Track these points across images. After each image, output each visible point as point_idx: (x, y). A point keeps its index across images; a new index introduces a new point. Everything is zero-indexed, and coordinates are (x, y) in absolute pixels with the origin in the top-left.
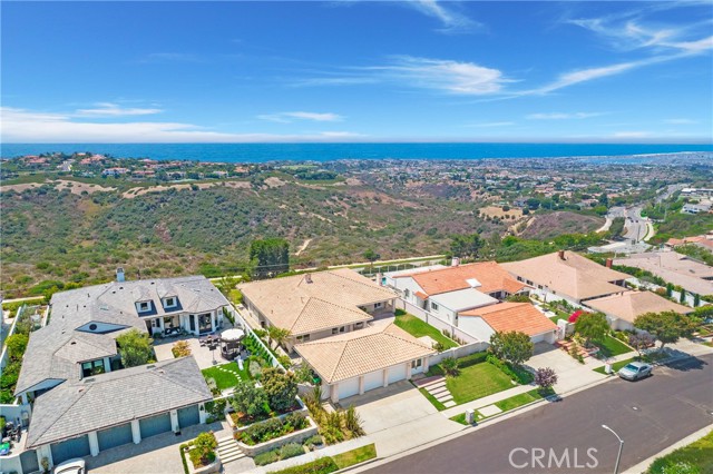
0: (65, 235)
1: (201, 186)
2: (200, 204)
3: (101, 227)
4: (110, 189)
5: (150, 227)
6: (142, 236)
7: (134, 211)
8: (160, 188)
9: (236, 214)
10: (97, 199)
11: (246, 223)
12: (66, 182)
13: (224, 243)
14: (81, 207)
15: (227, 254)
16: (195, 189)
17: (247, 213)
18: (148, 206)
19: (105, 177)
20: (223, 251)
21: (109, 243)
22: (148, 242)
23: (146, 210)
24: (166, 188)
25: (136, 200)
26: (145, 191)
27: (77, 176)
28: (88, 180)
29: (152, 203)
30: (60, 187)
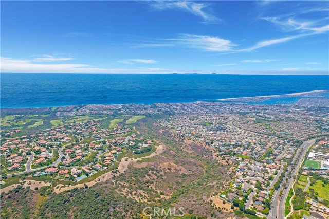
1: (89, 184)
3: (43, 214)
4: (48, 184)
10: (42, 192)
11: (108, 211)
12: (28, 181)
14: (34, 199)
16: (86, 187)
18: (65, 200)
23: (64, 203)
25: (59, 195)
26: (64, 189)
27: (33, 176)
28: (38, 178)
29: (67, 198)
30: (25, 186)
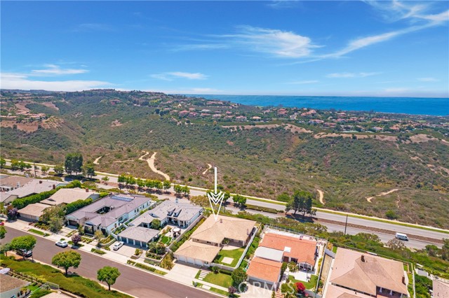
0: (280, 153)
1: (358, 137)
2: (354, 148)
3: (297, 152)
4: (310, 131)
5: (321, 157)
6: (315, 161)
7: (316, 146)
8: (334, 135)
9: (374, 158)
10: (301, 136)
11: (379, 166)
12: (290, 125)
13: (359, 176)
14: (292, 139)
15: (358, 183)
16: (354, 138)
17: (381, 159)
18: (323, 144)
19: (309, 124)
20: (356, 180)
21: (297, 161)
22: (317, 165)
23: (322, 147)
24: (337, 135)
25: (319, 140)
26: (325, 136)
27: (296, 122)
28: (301, 125)
29: (327, 143)
